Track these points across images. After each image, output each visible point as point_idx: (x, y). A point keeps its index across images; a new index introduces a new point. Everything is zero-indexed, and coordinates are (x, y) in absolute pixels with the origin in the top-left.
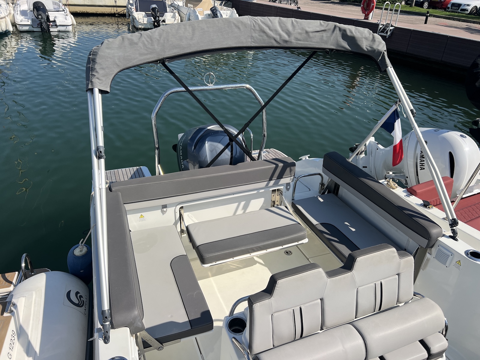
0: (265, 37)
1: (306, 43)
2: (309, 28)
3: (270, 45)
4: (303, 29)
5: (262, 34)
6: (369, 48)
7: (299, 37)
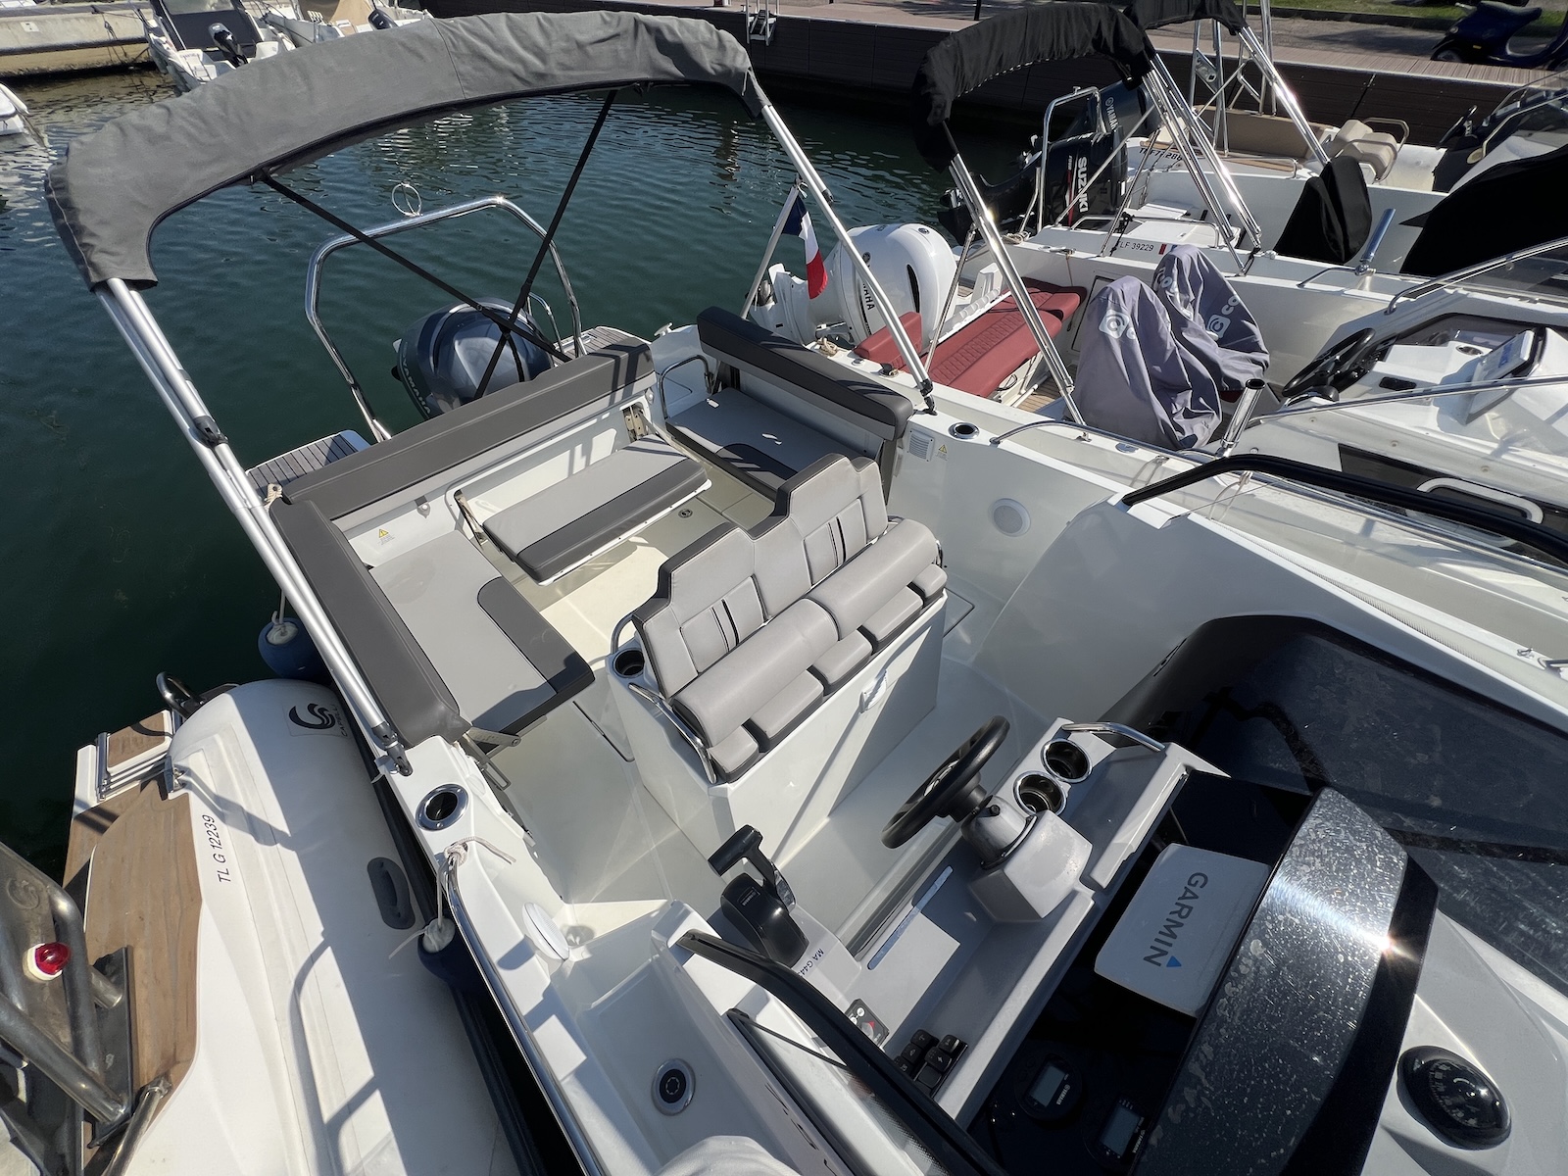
0: (492, 73)
1: (587, 73)
2: (581, 33)
3: (508, 90)
4: (568, 38)
5: (481, 64)
6: (718, 68)
7: (566, 60)
